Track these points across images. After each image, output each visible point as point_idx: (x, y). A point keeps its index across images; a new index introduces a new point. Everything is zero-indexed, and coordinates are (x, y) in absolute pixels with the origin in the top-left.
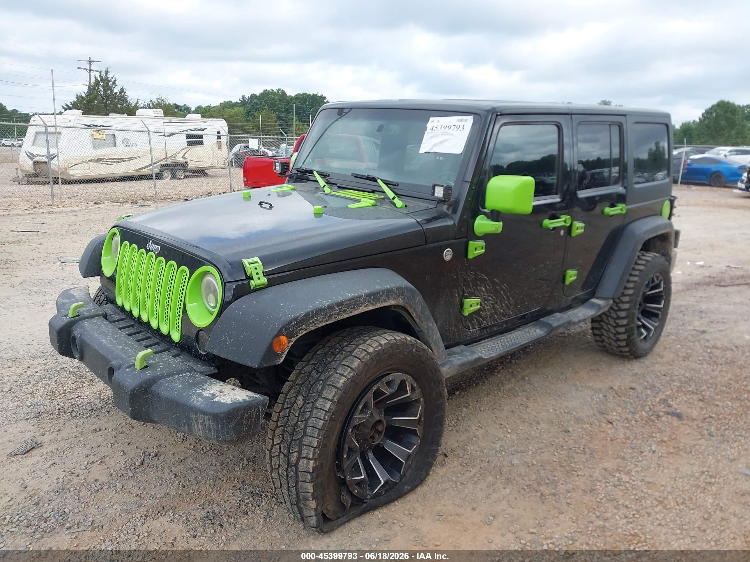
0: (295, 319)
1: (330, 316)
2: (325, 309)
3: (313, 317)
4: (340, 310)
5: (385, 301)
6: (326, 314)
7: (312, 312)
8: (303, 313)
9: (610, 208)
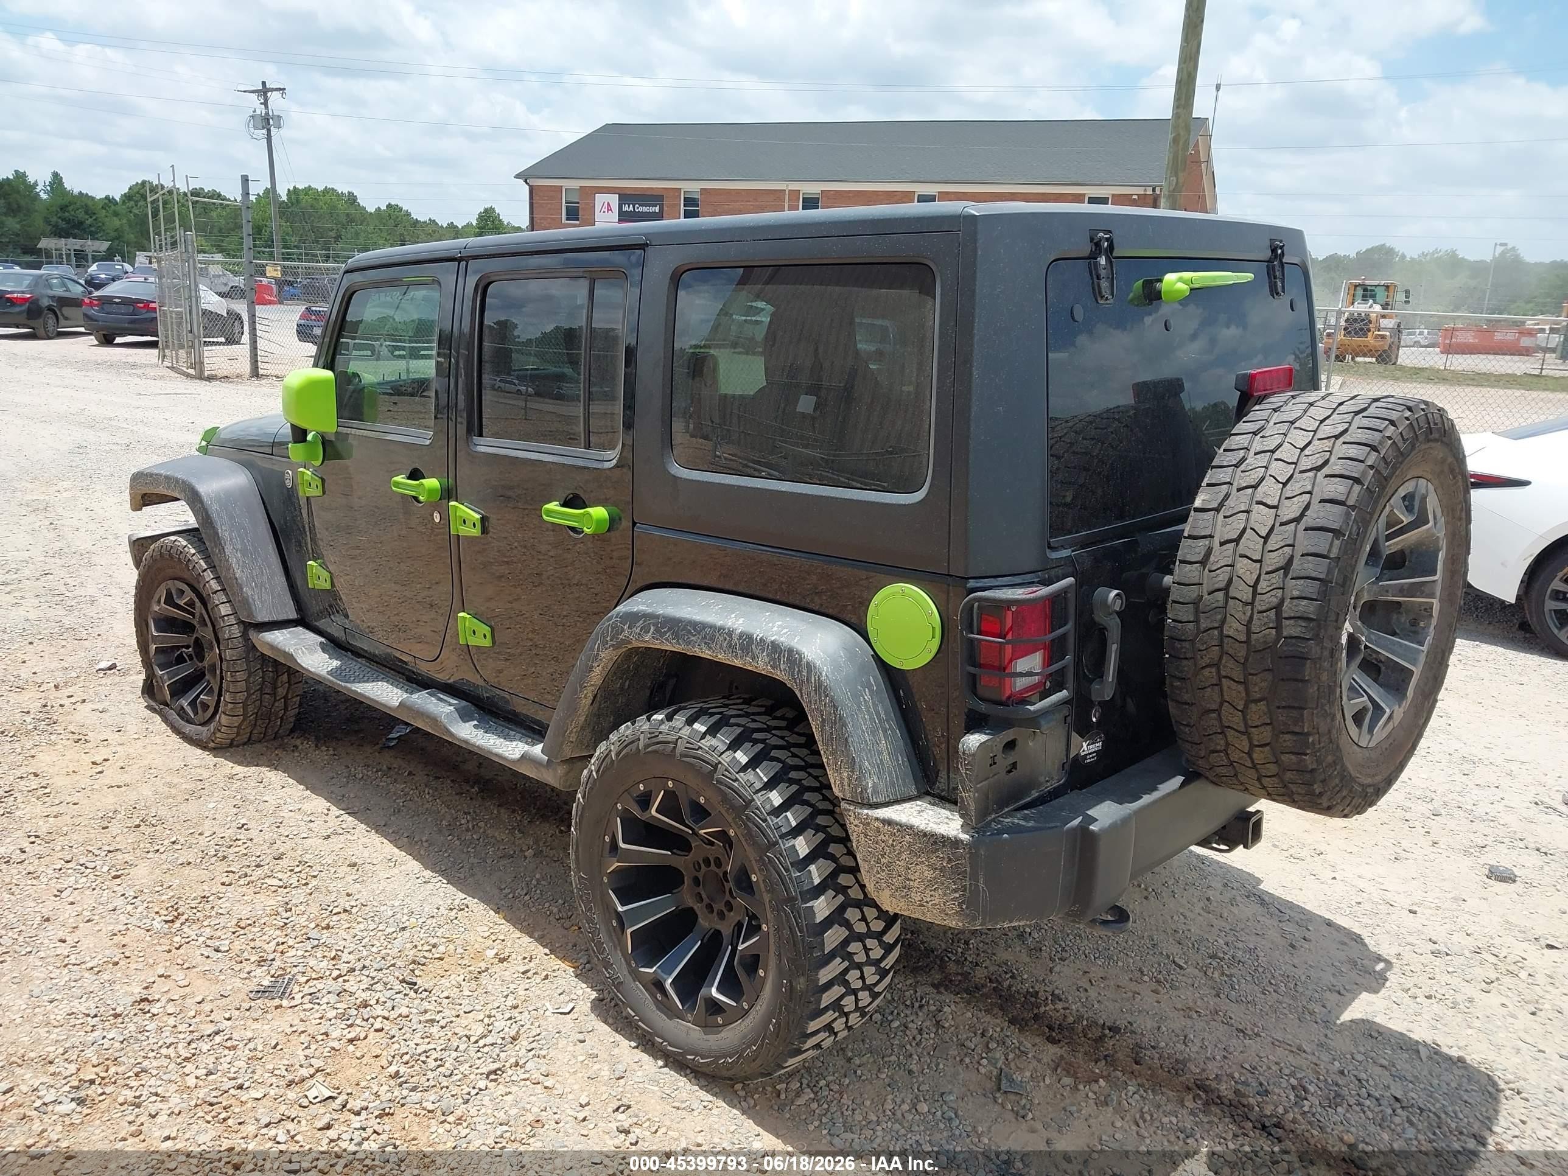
9: (563, 505)
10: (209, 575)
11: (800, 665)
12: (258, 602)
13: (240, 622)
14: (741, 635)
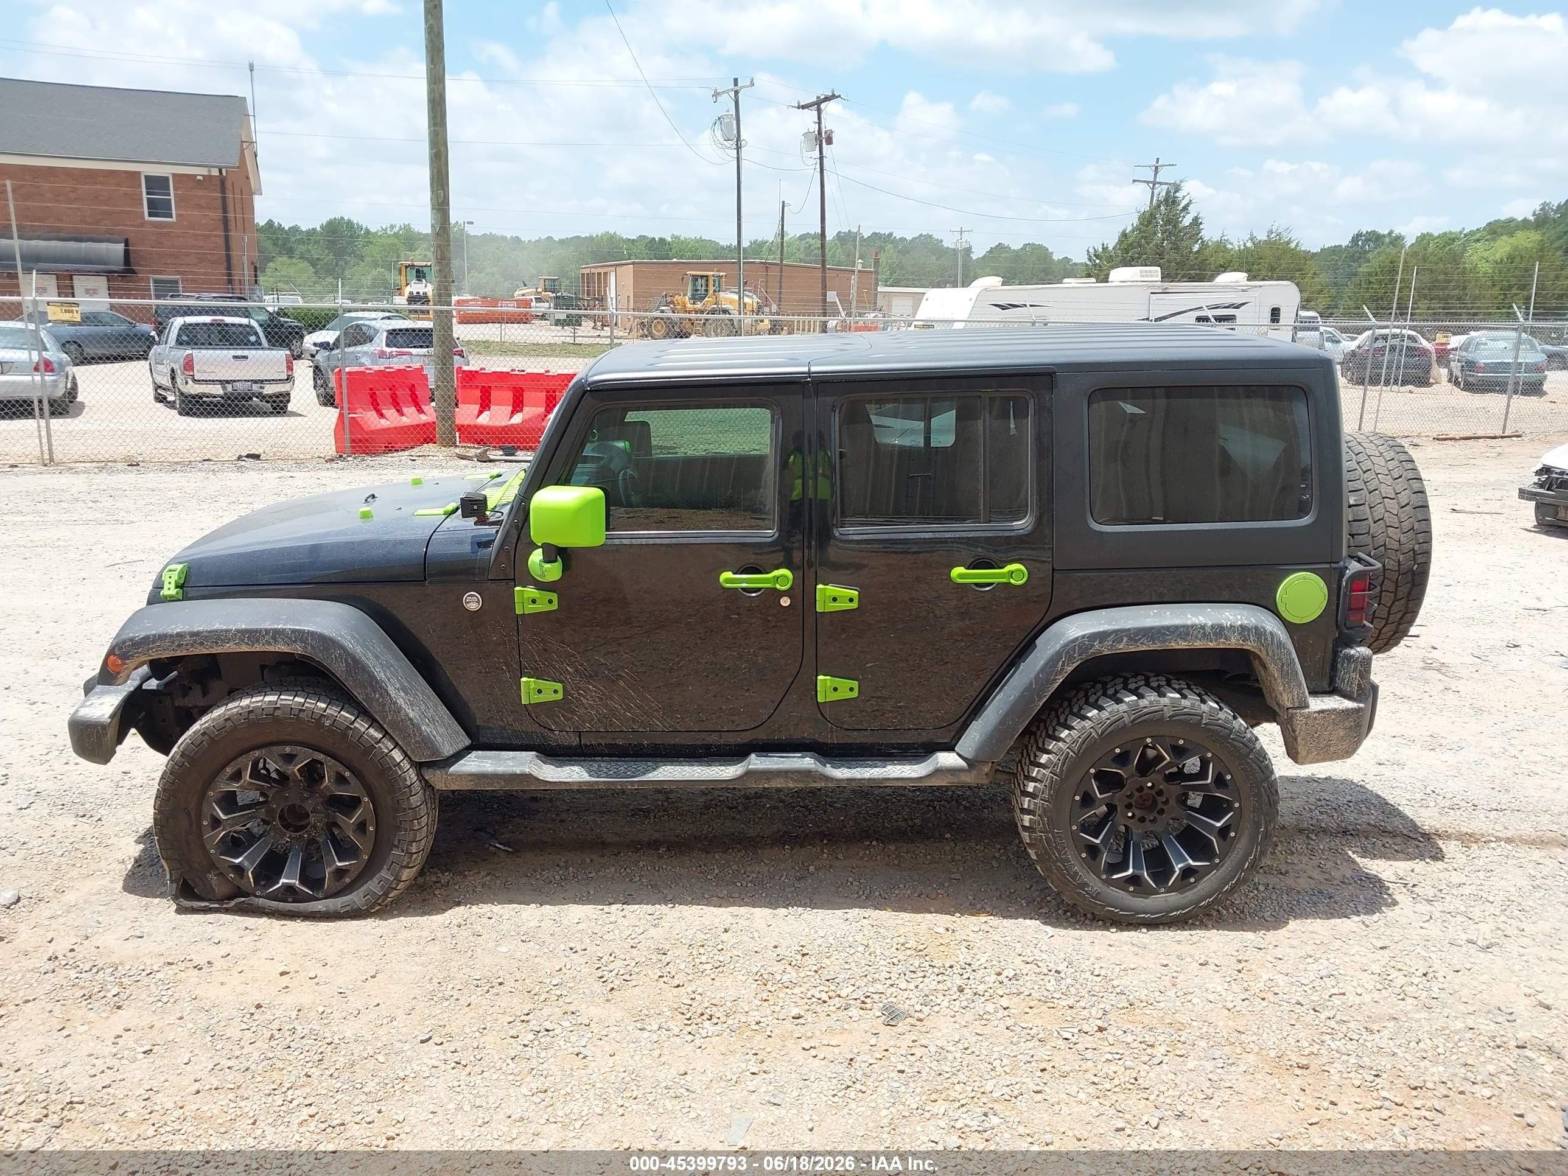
0: (131, 640)
1: (179, 646)
2: (171, 636)
3: (154, 642)
4: (195, 641)
5: (269, 644)
6: (173, 642)
7: (154, 636)
8: (143, 634)
9: (968, 568)
10: (361, 725)
11: (1265, 635)
12: (438, 738)
13: (413, 764)
14: (1212, 626)
